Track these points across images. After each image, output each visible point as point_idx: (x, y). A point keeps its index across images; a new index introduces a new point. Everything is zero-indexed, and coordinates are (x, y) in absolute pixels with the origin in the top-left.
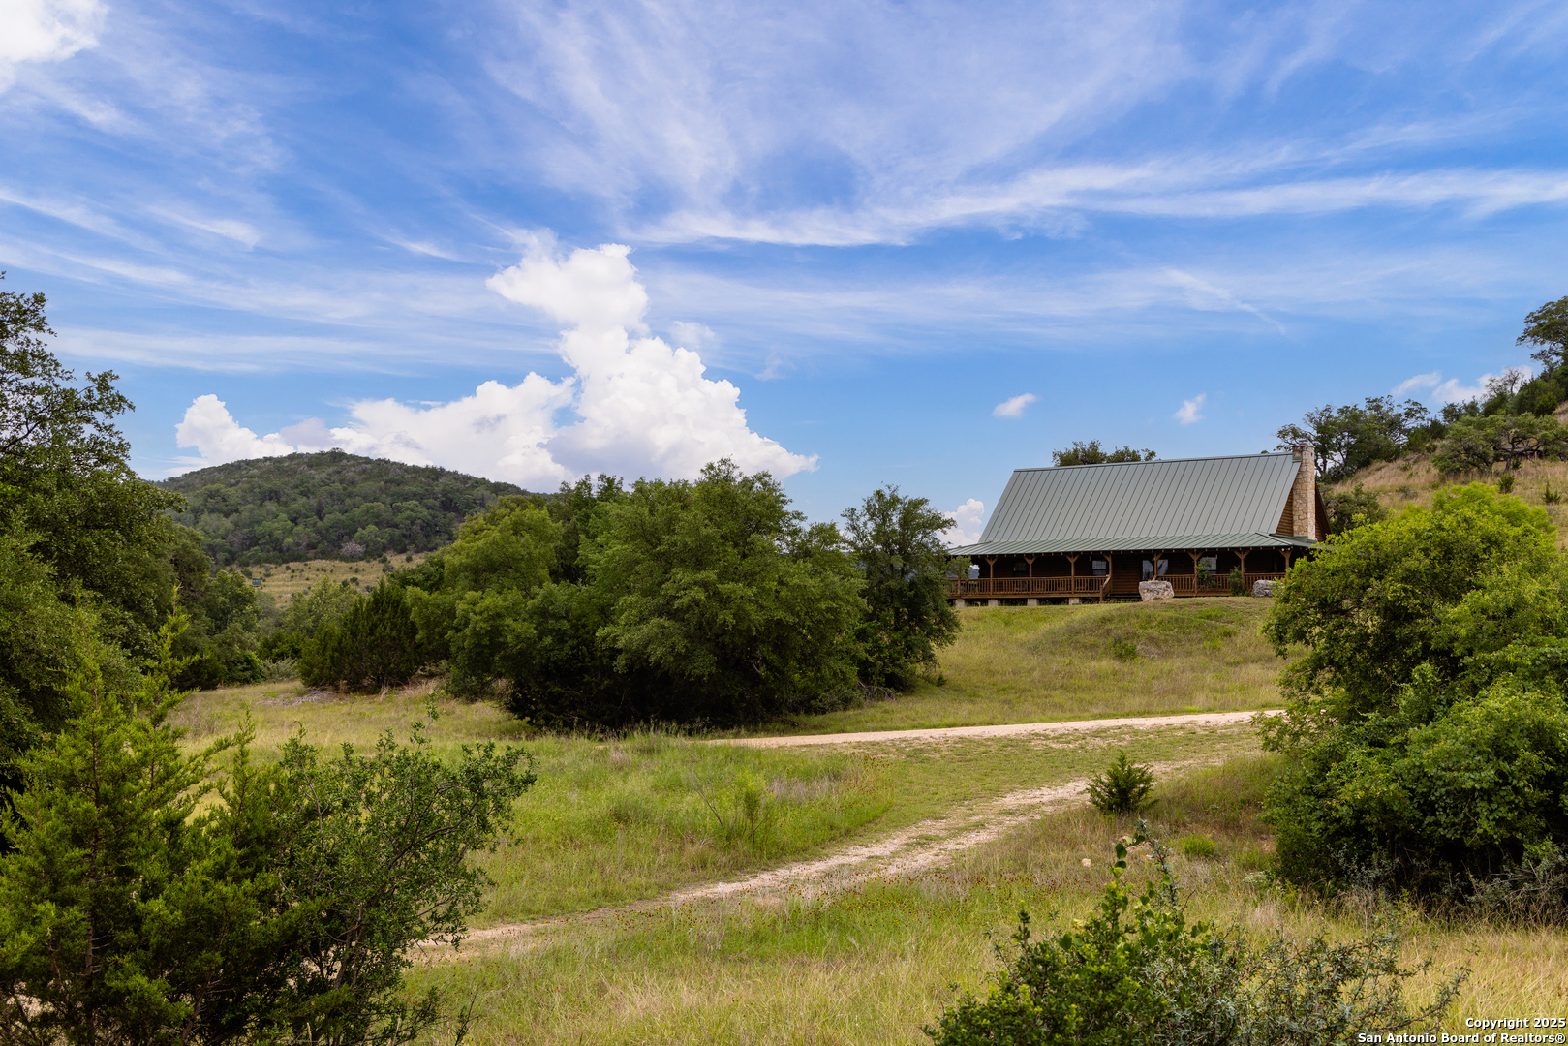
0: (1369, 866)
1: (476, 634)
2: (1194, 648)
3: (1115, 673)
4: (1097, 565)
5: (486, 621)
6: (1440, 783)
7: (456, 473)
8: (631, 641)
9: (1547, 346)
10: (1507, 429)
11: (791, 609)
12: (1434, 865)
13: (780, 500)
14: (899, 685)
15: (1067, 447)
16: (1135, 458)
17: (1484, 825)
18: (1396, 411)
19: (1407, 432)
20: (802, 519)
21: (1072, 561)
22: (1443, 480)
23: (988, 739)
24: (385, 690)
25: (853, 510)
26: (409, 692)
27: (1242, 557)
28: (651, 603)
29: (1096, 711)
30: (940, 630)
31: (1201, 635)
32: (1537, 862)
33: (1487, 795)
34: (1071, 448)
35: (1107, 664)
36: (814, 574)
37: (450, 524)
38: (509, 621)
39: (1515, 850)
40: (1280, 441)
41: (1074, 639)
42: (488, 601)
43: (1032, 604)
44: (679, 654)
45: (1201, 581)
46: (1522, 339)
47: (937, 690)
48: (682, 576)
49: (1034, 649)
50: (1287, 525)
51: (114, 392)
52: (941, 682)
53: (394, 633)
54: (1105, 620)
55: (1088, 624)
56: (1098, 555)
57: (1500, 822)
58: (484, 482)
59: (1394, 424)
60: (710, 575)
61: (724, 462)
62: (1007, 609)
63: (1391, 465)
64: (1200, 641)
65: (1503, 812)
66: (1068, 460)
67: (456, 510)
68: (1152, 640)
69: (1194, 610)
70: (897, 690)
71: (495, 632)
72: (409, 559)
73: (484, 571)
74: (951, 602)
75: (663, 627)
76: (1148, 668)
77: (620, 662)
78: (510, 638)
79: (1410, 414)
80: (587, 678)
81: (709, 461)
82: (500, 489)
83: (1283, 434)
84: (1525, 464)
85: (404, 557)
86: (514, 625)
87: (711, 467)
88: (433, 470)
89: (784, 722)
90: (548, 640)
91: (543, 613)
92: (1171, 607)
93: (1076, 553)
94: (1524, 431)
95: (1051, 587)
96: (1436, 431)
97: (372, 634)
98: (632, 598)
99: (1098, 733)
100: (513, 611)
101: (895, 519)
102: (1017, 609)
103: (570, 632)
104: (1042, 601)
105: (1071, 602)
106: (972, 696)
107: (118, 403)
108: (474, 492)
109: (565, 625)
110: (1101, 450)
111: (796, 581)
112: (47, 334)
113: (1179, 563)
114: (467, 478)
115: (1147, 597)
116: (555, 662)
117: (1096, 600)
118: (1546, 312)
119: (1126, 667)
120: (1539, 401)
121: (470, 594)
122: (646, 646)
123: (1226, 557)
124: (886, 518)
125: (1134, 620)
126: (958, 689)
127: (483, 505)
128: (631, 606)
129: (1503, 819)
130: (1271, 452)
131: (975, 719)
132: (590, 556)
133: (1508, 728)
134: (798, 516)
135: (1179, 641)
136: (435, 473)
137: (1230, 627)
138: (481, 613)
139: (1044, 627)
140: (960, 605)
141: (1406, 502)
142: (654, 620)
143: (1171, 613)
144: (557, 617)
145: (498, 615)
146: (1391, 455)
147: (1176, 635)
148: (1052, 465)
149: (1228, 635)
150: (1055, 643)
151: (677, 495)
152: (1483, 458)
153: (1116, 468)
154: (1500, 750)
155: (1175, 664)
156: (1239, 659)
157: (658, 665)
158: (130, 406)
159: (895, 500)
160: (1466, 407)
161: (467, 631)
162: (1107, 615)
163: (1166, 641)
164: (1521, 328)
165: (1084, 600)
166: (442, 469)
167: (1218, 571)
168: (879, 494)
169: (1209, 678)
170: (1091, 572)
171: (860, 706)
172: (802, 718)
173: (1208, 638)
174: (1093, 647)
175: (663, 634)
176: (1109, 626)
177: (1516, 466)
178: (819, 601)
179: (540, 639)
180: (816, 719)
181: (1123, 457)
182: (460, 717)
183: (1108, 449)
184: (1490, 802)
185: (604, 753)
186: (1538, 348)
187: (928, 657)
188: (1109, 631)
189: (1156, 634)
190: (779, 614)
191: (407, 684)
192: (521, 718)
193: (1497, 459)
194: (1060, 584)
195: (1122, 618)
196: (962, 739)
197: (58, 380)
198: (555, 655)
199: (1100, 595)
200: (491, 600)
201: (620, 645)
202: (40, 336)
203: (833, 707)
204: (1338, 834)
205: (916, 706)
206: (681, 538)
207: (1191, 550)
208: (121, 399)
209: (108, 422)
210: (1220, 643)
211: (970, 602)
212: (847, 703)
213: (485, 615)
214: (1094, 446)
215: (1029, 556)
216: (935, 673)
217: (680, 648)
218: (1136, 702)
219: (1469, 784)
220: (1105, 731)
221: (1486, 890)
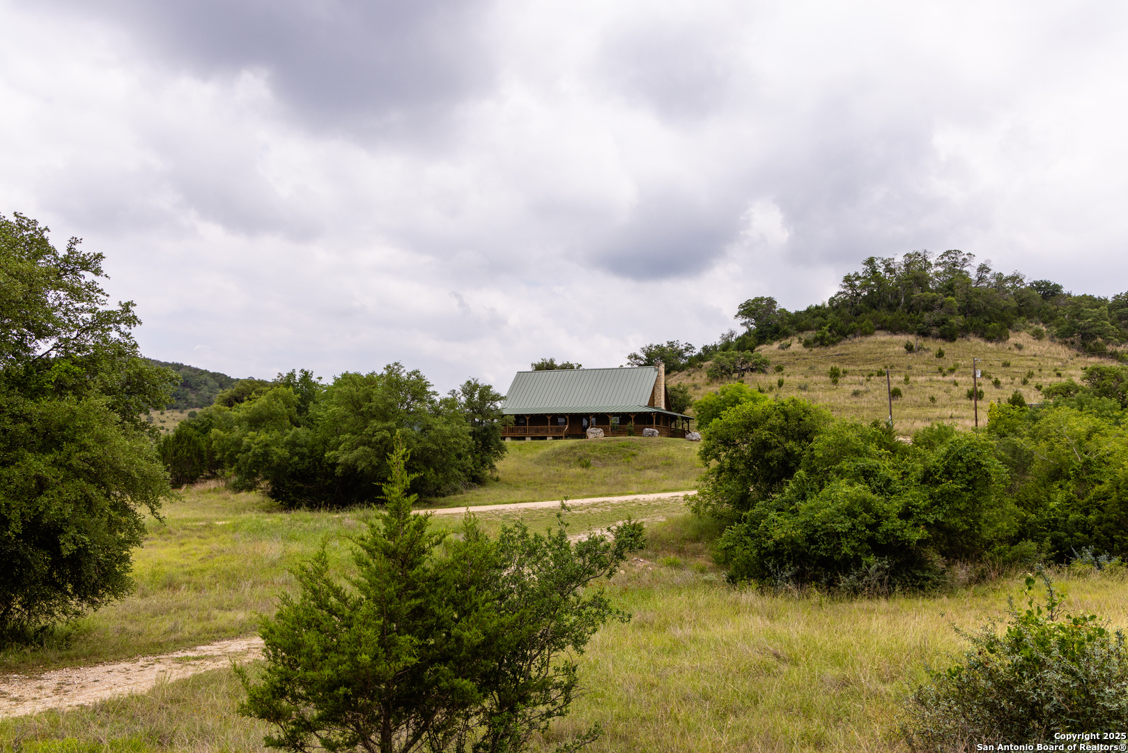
0: (784, 570)
1: (255, 455)
2: (618, 462)
3: (585, 474)
4: (561, 420)
5: (260, 448)
6: (820, 529)
7: (190, 366)
8: (347, 460)
9: (747, 320)
10: (739, 358)
11: (435, 442)
12: (815, 569)
13: (426, 385)
14: (477, 480)
15: (538, 361)
16: (572, 367)
17: (846, 550)
18: (681, 348)
19: (686, 358)
20: (437, 395)
21: (549, 418)
22: (711, 381)
23: (540, 509)
24: (184, 487)
25: (454, 391)
26: (199, 487)
27: (633, 417)
28: (356, 438)
29: (585, 494)
30: (497, 453)
31: (621, 455)
32: (869, 566)
33: (845, 535)
34: (541, 361)
35: (579, 470)
36: (446, 423)
37: (186, 394)
38: (274, 448)
39: (857, 562)
40: (629, 361)
41: (557, 456)
42: (262, 437)
43: (528, 439)
44: (374, 466)
45: (613, 428)
46: (736, 316)
47: (496, 483)
48: (375, 424)
49: (538, 462)
50: (652, 403)
51: (131, 314)
52: (497, 480)
53: (189, 455)
54: (572, 448)
55: (564, 450)
56: (562, 415)
57: (853, 548)
58: (206, 372)
59: (680, 354)
60: (392, 424)
61: (396, 364)
62: (517, 443)
63: (681, 374)
64: (621, 459)
65: (853, 543)
66: (539, 368)
67: (190, 387)
68: (597, 458)
69: (616, 443)
70: (478, 484)
71: (266, 454)
72: (162, 414)
73: (256, 422)
74: (504, 439)
75: (366, 451)
76: (599, 472)
77: (339, 470)
78: (275, 457)
79: (687, 350)
80: (318, 479)
81: (388, 363)
82: (215, 376)
83: (630, 357)
84: (747, 374)
85: (159, 412)
86: (277, 450)
87: (389, 367)
88: (177, 364)
89: (425, 502)
90: (296, 459)
91: (293, 444)
92: (605, 441)
93: (551, 414)
94: (747, 359)
95: (537, 431)
96: (700, 358)
97: (175, 455)
98: (347, 436)
99: (594, 505)
100: (276, 442)
101: (476, 396)
102: (522, 442)
103: (308, 454)
104: (533, 438)
105: (548, 438)
106: (517, 488)
107: (132, 321)
108: (201, 377)
109: (305, 450)
110: (555, 363)
111: (439, 427)
112: (104, 277)
113: (602, 419)
114: (196, 370)
115: (591, 436)
116: (299, 471)
117: (560, 438)
118: (747, 304)
119: (589, 472)
120: (748, 345)
121: (251, 433)
122: (356, 461)
123: (625, 417)
124: (472, 395)
125: (587, 448)
126: (508, 484)
127: (206, 384)
128: (346, 440)
129: (854, 546)
130: (625, 366)
131: (525, 498)
132: (317, 413)
133: (853, 502)
134: (434, 393)
135: (610, 458)
136: (178, 367)
137: (635, 451)
138: (258, 444)
139: (541, 451)
140: (508, 441)
141: (696, 391)
142: (361, 448)
143: (605, 445)
144: (301, 446)
145: (267, 445)
146: (681, 369)
147: (608, 457)
148: (531, 370)
149: (634, 455)
150: (547, 460)
151: (371, 380)
152: (728, 371)
153: (565, 372)
154: (851, 513)
155: (611, 470)
156: (641, 467)
157: (362, 471)
158: (139, 322)
159: (477, 386)
160: (712, 347)
161: (250, 454)
162: (574, 445)
163: (604, 458)
164: (736, 311)
165: (555, 438)
166: (182, 364)
167: (620, 424)
168: (469, 383)
169: (633, 478)
170: (557, 424)
171: (462, 493)
172: (434, 499)
173: (625, 457)
174: (568, 461)
175: (366, 456)
176: (575, 451)
177: (743, 376)
178: (449, 438)
179: (291, 458)
180: (441, 500)
181: (567, 367)
182: (233, 501)
183: (558, 363)
184: (847, 538)
185: (340, 521)
186: (743, 321)
187: (492, 467)
188: (575, 454)
189: (599, 455)
190: (429, 445)
191: (197, 482)
192: (277, 501)
193: (735, 371)
194: (542, 430)
195: (581, 447)
196: (526, 510)
197: (97, 305)
198: (300, 467)
199: (563, 435)
200: (263, 436)
201: (340, 461)
202: (97, 279)
203: (448, 493)
204: (766, 555)
205: (494, 492)
206: (376, 403)
207: (608, 413)
208: (135, 317)
209: (128, 331)
210: (630, 459)
211: (513, 438)
212: (455, 491)
213: (261, 445)
214: (552, 361)
215: (527, 415)
216: (495, 475)
217: (375, 463)
218: (604, 489)
219: (840, 530)
220: (597, 504)
221: (845, 581)
